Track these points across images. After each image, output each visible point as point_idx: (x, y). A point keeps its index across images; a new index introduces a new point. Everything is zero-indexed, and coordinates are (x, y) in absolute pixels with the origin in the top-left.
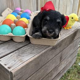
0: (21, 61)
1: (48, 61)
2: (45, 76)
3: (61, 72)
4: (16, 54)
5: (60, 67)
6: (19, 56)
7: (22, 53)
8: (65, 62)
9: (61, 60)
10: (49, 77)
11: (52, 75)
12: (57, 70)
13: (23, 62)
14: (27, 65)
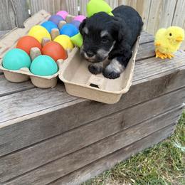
0: (12, 113)
1: (81, 124)
2: (74, 150)
3: (127, 149)
4: (12, 100)
5: (123, 139)
6: (16, 103)
7: (24, 99)
8: (138, 132)
9: (122, 127)
10: (88, 153)
11: (99, 152)
12: (113, 143)
13: (13, 117)
14: (19, 124)
